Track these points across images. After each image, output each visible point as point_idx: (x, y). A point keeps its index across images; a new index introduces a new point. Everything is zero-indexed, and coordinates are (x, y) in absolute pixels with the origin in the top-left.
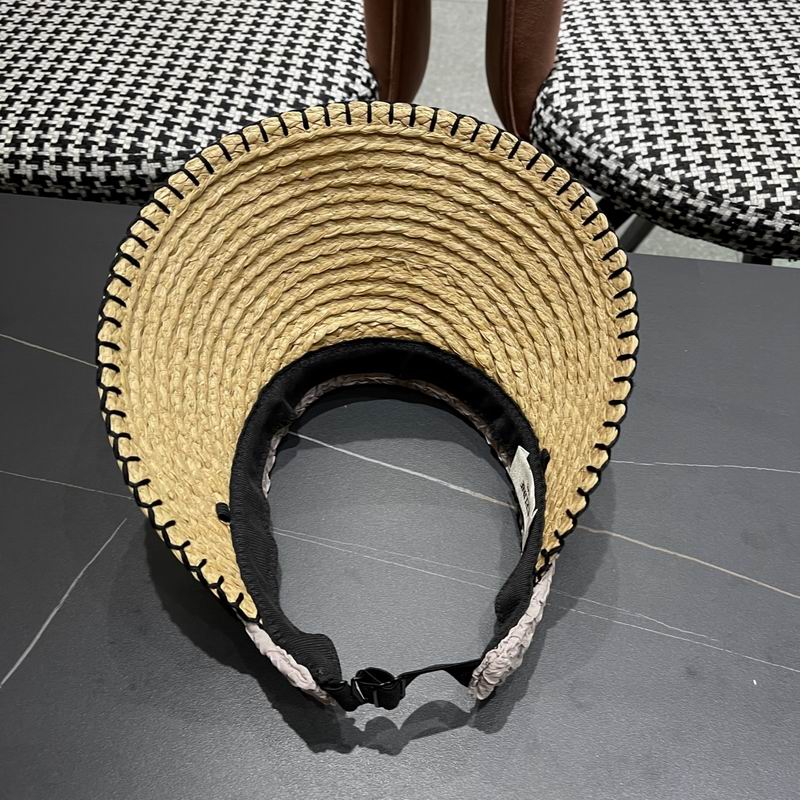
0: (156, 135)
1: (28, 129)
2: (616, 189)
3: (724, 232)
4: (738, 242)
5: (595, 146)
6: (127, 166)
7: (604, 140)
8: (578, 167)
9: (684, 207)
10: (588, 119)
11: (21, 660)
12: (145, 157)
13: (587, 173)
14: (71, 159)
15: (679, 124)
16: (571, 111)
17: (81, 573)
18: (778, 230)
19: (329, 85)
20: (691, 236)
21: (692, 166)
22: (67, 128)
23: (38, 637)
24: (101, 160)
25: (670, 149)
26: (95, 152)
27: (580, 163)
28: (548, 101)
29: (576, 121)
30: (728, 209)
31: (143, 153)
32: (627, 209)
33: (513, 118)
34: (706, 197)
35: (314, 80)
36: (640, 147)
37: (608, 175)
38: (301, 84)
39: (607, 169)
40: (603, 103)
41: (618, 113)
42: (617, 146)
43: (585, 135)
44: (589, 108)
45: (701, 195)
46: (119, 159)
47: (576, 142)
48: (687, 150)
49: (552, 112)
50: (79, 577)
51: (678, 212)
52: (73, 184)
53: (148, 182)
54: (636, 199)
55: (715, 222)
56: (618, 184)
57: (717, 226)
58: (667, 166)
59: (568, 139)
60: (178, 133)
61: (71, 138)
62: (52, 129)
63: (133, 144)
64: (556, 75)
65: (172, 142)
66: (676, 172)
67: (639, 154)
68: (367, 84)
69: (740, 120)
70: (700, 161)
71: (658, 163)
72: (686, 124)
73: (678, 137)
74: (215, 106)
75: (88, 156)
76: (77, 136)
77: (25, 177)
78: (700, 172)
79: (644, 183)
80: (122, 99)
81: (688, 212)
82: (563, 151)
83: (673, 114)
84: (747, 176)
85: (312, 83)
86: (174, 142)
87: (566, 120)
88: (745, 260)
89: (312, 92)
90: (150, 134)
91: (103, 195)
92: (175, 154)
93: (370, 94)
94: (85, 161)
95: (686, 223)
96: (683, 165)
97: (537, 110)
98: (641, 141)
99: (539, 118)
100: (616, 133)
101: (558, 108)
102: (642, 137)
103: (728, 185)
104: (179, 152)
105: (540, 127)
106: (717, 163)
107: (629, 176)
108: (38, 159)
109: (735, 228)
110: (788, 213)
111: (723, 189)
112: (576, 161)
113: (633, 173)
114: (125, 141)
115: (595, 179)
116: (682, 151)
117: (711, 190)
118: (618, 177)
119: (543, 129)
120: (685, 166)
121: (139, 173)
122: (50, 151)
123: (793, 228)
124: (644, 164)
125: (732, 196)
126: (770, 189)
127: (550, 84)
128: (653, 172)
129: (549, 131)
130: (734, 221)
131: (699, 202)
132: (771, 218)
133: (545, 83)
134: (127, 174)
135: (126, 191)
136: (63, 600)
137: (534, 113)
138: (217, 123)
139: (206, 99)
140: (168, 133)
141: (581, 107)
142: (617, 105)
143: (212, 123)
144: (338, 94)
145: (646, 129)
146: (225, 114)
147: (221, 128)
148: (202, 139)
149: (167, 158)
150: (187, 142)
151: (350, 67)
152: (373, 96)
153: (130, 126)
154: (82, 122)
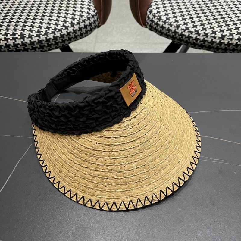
0: (28, 30)
2: (175, 36)
3: (209, 46)
4: (214, 49)
5: (167, 24)
6: (20, 40)
7: (170, 21)
9: (196, 39)
10: (164, 16)
12: (25, 37)
13: (165, 32)
15: (192, 15)
16: (158, 14)
17: (18, 162)
18: (226, 43)
19: (82, 12)
20: (199, 49)
21: (198, 26)
23: (6, 183)
24: (11, 39)
25: (190, 22)
26: (9, 36)
27: (163, 30)
28: (151, 12)
29: (160, 17)
30: (210, 38)
31: (25, 35)
32: (179, 42)
33: (140, 19)
34: (203, 35)
35: (77, 11)
36: (181, 22)
37: (172, 32)
38: (73, 12)
39: (171, 30)
40: (168, 11)
42: (174, 23)
43: (164, 21)
44: (164, 12)
45: (201, 35)
46: (17, 38)
47: (161, 23)
48: (195, 22)
49: (153, 15)
51: (195, 41)
52: (3, 47)
53: (27, 45)
54: (181, 39)
55: (206, 43)
57: (207, 44)
58: (190, 27)
59: (159, 23)
60: (36, 29)
63: (21, 33)
64: (152, 4)
65: (34, 32)
66: (193, 29)
67: (181, 24)
68: (94, 11)
69: (210, 12)
70: (200, 25)
71: (187, 26)
72: (194, 14)
73: (192, 18)
74: (47, 20)
75: (7, 38)
76: (3, 32)
78: (200, 28)
79: (184, 33)
80: (16, 20)
81: (198, 41)
82: (157, 27)
83: (190, 12)
84: (215, 28)
85: (77, 12)
86: (35, 32)
87: (157, 17)
89: (77, 14)
90: (26, 30)
92: (35, 35)
93: (95, 14)
94: (6, 40)
95: (197, 44)
99: (149, 17)
100: (173, 19)
101: (154, 13)
102: (181, 19)
103: (209, 31)
104: (37, 35)
105: (149, 20)
106: (205, 25)
107: (179, 31)
109: (213, 44)
110: (228, 38)
111: (208, 32)
112: (161, 29)
113: (180, 30)
114: (18, 32)
115: (168, 34)
117: (204, 33)
118: (175, 32)
119: (150, 21)
120: (196, 26)
121: (24, 42)
123: (230, 42)
124: (183, 27)
125: (211, 34)
126: (222, 31)
127: (151, 7)
128: (186, 29)
129: (152, 21)
130: (212, 42)
131: (201, 37)
132: (223, 40)
133: (149, 6)
134: (20, 43)
135: (20, 48)
136: (13, 171)
137: (147, 16)
138: (48, 25)
139: (44, 18)
140: (32, 29)
141: (161, 12)
142: (172, 11)
143: (46, 25)
144: (85, 15)
145: (182, 17)
146: (50, 22)
147: (49, 26)
148: (44, 30)
149: (33, 37)
150: (39, 31)
151: (88, 6)
152: (96, 15)
153: (20, 28)
154: (4, 28)
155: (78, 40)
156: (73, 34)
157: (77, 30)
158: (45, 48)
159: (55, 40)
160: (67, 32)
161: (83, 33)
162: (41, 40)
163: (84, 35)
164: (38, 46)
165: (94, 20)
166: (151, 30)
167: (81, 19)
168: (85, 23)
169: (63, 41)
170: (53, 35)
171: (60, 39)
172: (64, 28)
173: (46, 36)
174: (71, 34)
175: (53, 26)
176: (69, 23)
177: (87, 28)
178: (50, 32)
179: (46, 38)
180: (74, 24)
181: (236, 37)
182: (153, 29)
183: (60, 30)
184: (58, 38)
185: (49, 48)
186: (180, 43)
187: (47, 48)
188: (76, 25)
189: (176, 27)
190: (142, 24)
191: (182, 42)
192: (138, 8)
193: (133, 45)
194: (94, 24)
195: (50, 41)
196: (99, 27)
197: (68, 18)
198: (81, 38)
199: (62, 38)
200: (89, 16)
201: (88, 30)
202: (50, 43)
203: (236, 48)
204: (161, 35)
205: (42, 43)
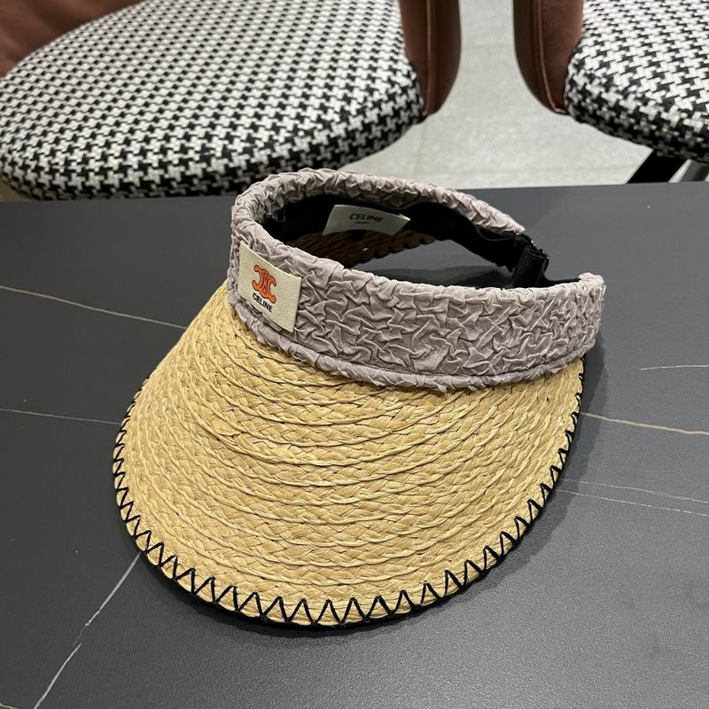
0: (223, 136)
1: (114, 146)
2: (657, 134)
5: (632, 97)
6: (199, 165)
7: (641, 90)
8: (616, 120)
10: (622, 74)
12: (214, 155)
13: (626, 124)
14: (150, 165)
16: (604, 70)
19: (373, 80)
22: (147, 140)
24: (176, 162)
26: (171, 156)
27: (618, 116)
28: (580, 65)
29: (610, 78)
31: (212, 152)
32: (670, 153)
33: (547, 88)
35: (360, 77)
36: (678, 90)
37: (649, 122)
38: (348, 81)
39: (646, 116)
40: (635, 59)
41: (652, 64)
42: (654, 92)
43: (621, 88)
44: (621, 64)
46: (191, 159)
47: (612, 97)
49: (585, 75)
52: (153, 186)
53: (218, 177)
54: (680, 140)
56: (659, 129)
59: (604, 96)
60: (242, 133)
61: (150, 147)
62: (134, 143)
63: (203, 146)
64: (584, 42)
65: (236, 141)
67: (677, 96)
68: (408, 76)
71: (699, 101)
74: (273, 107)
75: (165, 160)
76: (155, 145)
77: (112, 186)
79: (687, 122)
80: (193, 112)
82: (600, 108)
85: (358, 80)
86: (239, 140)
87: (599, 78)
89: (358, 87)
90: (217, 136)
92: (240, 150)
93: (411, 85)
94: (163, 165)
98: (678, 85)
99: (573, 83)
100: (652, 81)
101: (591, 69)
102: (679, 81)
104: (244, 148)
105: (574, 91)
107: (670, 118)
108: (123, 169)
112: (614, 114)
113: (674, 114)
114: (196, 144)
115: (635, 128)
118: (659, 121)
119: (578, 92)
121: (210, 170)
122: (133, 161)
124: (684, 104)
127: (580, 51)
128: (695, 110)
129: (584, 93)
133: (575, 51)
134: (199, 172)
135: (199, 188)
137: (567, 80)
138: (276, 121)
139: (265, 103)
140: (233, 133)
141: (613, 65)
142: (649, 58)
143: (271, 121)
144: (381, 87)
145: (682, 74)
146: (282, 113)
147: (279, 124)
148: (263, 135)
149: (233, 154)
150: (250, 139)
151: (391, 63)
152: (414, 86)
153: (200, 131)
154: (159, 134)
155: (359, 159)
156: (346, 143)
157: (356, 130)
159: (294, 162)
160: (328, 136)
161: (375, 138)
162: (255, 163)
163: (377, 145)
164: (248, 180)
165: (406, 101)
166: (579, 119)
167: (370, 99)
168: (381, 109)
169: (318, 164)
170: (289, 146)
171: (307, 159)
172: (320, 126)
173: (268, 151)
174: (340, 142)
175: (288, 123)
176: (336, 112)
177: (385, 125)
178: (282, 139)
179: (269, 156)
180: (349, 113)
182: (586, 117)
183: (309, 133)
184: (303, 156)
186: (676, 153)
188: (355, 116)
189: (661, 105)
190: (553, 105)
191: (683, 152)
192: (539, 57)
194: (408, 113)
195: (279, 164)
196: (421, 119)
197: (333, 100)
198: (368, 154)
199: (314, 156)
200: (391, 91)
201: (390, 131)
204: (611, 134)
205: (258, 172)
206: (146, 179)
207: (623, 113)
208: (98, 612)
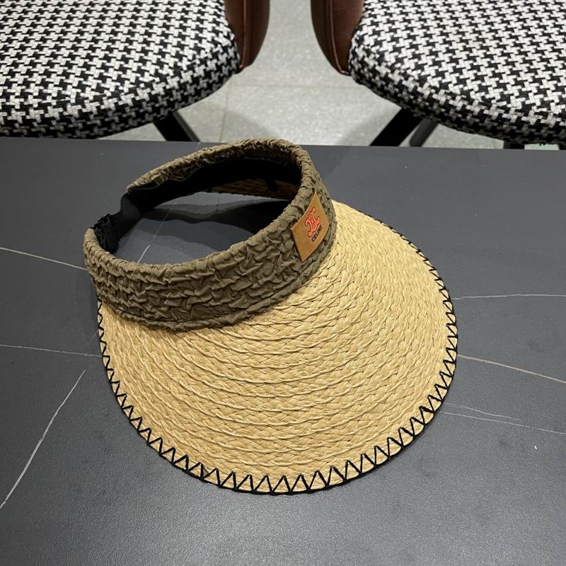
0: (75, 85)
2: (414, 102)
3: (494, 128)
4: (504, 134)
5: (397, 72)
6: (56, 109)
7: (404, 67)
8: (386, 88)
9: (464, 111)
10: (390, 52)
11: (18, 481)
12: (69, 101)
13: (392, 92)
14: (13, 107)
15: (456, 51)
16: (378, 47)
18: (532, 124)
19: (200, 39)
20: (470, 132)
21: (468, 81)
22: (8, 84)
23: (29, 463)
24: (36, 106)
25: (451, 70)
26: (31, 100)
27: (387, 85)
28: (360, 41)
29: (382, 54)
30: (496, 110)
31: (67, 99)
32: (423, 116)
33: (336, 55)
34: (480, 104)
35: (189, 36)
36: (429, 71)
37: (408, 92)
38: (180, 40)
39: (407, 88)
40: (401, 40)
41: (412, 46)
42: (413, 70)
43: (389, 64)
44: (390, 44)
45: (476, 102)
46: (50, 104)
47: (383, 70)
48: (463, 70)
49: (364, 49)
50: (55, 416)
51: (460, 116)
52: (17, 125)
53: (73, 121)
54: (430, 108)
55: (487, 121)
56: (416, 98)
57: (489, 124)
58: (451, 82)
59: (377, 68)
60: (92, 82)
61: (12, 91)
63: (59, 92)
64: (364, 21)
65: (88, 89)
66: (457, 87)
67: (429, 75)
68: (228, 37)
69: (499, 46)
70: (473, 78)
71: (444, 81)
72: (461, 51)
73: (456, 61)
74: (117, 60)
75: (26, 104)
76: (16, 89)
78: (473, 85)
79: (435, 96)
80: (47, 59)
81: (467, 115)
82: (374, 77)
83: (451, 45)
84: (507, 86)
85: (187, 39)
86: (90, 89)
87: (374, 54)
88: (505, 147)
89: (188, 46)
90: (71, 84)
91: (40, 132)
92: (91, 98)
93: (230, 44)
94: (25, 108)
95: (466, 123)
96: (462, 82)
97: (353, 48)
98: (430, 66)
99: (355, 54)
100: (411, 61)
101: (368, 45)
102: (430, 63)
103: (494, 93)
104: (95, 97)
105: (356, 60)
106: (486, 78)
107: (423, 92)
109: (501, 124)
110: (538, 111)
111: (492, 97)
112: (384, 83)
113: (426, 89)
114: (53, 90)
115: (399, 95)
116: (460, 71)
117: (483, 98)
118: (415, 93)
119: (359, 62)
121: (65, 114)
123: (543, 121)
124: (433, 82)
125: (498, 101)
126: (525, 95)
127: (360, 28)
128: (441, 88)
129: (363, 63)
130: (500, 120)
131: (475, 107)
132: (526, 115)
133: (357, 28)
134: (57, 115)
135: (57, 128)
136: (44, 435)
137: (351, 50)
138: (121, 73)
139: (110, 55)
140: (84, 83)
141: (384, 44)
142: (411, 40)
143: (116, 73)
144: (207, 46)
145: (433, 57)
146: (126, 66)
147: (123, 76)
148: (110, 85)
149: (85, 101)
150: (99, 89)
151: (214, 25)
152: (233, 45)
153: (55, 79)
154: (19, 78)
155: (189, 104)
156: (179, 94)
157: (187, 82)
158: (114, 126)
159: (137, 109)
160: (164, 88)
161: (203, 88)
162: (105, 109)
163: (203, 93)
164: (98, 122)
165: (227, 58)
166: (358, 81)
167: (198, 57)
168: (206, 66)
169: (156, 110)
170: (132, 96)
171: (147, 106)
172: (157, 79)
173: (115, 100)
174: (174, 92)
175: (131, 76)
176: (170, 68)
177: (210, 78)
178: (126, 90)
179: (116, 104)
180: (181, 68)
181: (557, 109)
182: (364, 82)
183: (149, 85)
184: (144, 104)
185: (122, 125)
187: (118, 126)
188: (185, 72)
190: (340, 68)
191: (431, 116)
192: (330, 32)
193: (318, 93)
194: (228, 67)
195: (125, 110)
196: (238, 71)
197: (167, 56)
198: (196, 101)
199: (153, 103)
200: (215, 50)
201: (214, 82)
202: (124, 116)
203: (555, 135)
204: (382, 96)
205: (107, 116)
206: (9, 118)
207: (390, 83)
208: (5, 502)
